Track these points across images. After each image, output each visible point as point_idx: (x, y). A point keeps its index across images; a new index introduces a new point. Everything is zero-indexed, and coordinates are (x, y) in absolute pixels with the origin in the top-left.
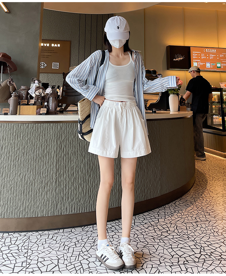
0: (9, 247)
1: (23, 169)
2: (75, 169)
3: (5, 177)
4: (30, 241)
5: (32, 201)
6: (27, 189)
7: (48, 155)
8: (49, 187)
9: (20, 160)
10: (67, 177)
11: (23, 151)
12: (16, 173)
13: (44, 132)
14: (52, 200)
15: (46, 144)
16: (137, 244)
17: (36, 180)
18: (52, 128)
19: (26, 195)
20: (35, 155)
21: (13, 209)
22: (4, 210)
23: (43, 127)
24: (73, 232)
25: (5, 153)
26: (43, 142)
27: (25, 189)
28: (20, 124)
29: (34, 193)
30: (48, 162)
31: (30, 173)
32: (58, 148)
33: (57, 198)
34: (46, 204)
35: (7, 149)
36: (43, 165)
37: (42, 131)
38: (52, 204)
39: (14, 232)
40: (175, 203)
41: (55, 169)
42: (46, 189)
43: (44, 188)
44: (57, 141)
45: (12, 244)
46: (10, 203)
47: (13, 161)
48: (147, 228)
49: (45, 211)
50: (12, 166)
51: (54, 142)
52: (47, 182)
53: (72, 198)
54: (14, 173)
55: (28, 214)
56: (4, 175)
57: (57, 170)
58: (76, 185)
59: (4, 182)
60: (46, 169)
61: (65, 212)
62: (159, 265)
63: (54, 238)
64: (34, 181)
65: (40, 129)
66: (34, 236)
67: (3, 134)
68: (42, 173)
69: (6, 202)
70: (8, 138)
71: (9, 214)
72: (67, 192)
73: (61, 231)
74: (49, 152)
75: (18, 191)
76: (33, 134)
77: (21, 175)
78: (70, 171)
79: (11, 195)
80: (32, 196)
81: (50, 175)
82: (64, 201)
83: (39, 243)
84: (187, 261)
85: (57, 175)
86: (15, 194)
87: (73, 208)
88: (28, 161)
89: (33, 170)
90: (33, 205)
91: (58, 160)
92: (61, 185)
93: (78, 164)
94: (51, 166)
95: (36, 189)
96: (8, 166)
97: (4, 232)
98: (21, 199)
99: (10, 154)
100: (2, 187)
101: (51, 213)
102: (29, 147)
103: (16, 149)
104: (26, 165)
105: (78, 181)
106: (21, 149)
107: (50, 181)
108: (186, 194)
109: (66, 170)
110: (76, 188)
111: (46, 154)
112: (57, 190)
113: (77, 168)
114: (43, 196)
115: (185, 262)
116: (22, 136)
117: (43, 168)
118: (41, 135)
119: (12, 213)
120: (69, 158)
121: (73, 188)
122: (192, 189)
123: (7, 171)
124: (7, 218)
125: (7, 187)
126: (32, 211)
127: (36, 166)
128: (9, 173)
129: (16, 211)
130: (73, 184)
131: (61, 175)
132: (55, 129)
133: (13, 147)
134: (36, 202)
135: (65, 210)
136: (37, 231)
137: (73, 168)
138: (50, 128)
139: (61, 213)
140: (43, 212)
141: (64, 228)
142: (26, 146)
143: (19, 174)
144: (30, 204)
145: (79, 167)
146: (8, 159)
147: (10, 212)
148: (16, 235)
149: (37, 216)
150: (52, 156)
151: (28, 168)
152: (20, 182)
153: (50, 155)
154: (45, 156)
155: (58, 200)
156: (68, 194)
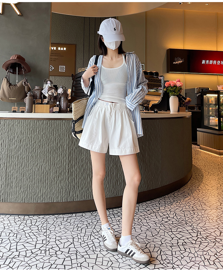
0: (30, 227)
1: (40, 160)
2: (84, 161)
3: (24, 167)
4: (48, 223)
5: (48, 188)
6: (43, 177)
7: (61, 147)
8: (62, 177)
9: (36, 152)
10: (78, 168)
11: (39, 144)
12: (34, 163)
13: (57, 127)
14: (65, 188)
15: (60, 138)
16: (141, 227)
17: (51, 170)
18: (65, 124)
19: (43, 183)
20: (50, 147)
21: (32, 195)
22: (24, 196)
23: (56, 124)
24: (84, 216)
25: (24, 145)
26: (57, 137)
27: (42, 178)
28: (36, 121)
29: (50, 181)
30: (61, 154)
31: (46, 163)
32: (70, 142)
33: (70, 187)
34: (60, 191)
35: (25, 142)
36: (57, 157)
37: (55, 127)
38: (65, 192)
39: (34, 215)
40: (174, 194)
41: (67, 161)
42: (60, 178)
43: (58, 178)
44: (69, 136)
45: (32, 225)
46: (30, 189)
47: (31, 153)
48: (149, 214)
49: (59, 198)
50: (30, 157)
51: (66, 136)
52: (61, 172)
53: (82, 187)
54: (32, 164)
55: (45, 200)
56: (23, 165)
57: (70, 162)
58: (85, 175)
59: (24, 171)
60: (59, 160)
61: (77, 199)
62: (160, 245)
63: (69, 221)
64: (49, 171)
65: (54, 125)
66: (51, 219)
67: (21, 129)
68: (57, 164)
69: (26, 189)
70: (25, 133)
71: (29, 199)
72: (78, 181)
73: (74, 215)
74: (62, 145)
75: (36, 179)
76: (47, 129)
77: (38, 166)
78: (80, 162)
79: (30, 182)
80: (48, 184)
81: (63, 166)
82: (76, 189)
83: (56, 224)
84: (185, 243)
85: (70, 166)
86: (33, 182)
87: (83, 196)
88: (44, 153)
89: (48, 161)
90: (49, 192)
91: (70, 152)
92: (72, 175)
93: (87, 156)
94: (64, 157)
95: (51, 178)
96: (27, 157)
97: (25, 215)
98: (39, 187)
99: (28, 146)
100: (22, 175)
101: (65, 199)
102: (44, 141)
103: (33, 142)
104: (42, 157)
105: (87, 172)
106: (37, 143)
107: (63, 171)
108: (184, 186)
109: (77, 162)
110: (85, 178)
111: (59, 146)
112: (70, 179)
113: (86, 160)
114: (57, 185)
115: (184, 244)
116: (37, 131)
117: (57, 159)
118: (55, 130)
119: (31, 198)
120: (80, 151)
121: (82, 178)
122: (189, 182)
123: (25, 161)
124: (27, 203)
125: (26, 176)
126: (48, 197)
127: (50, 157)
128: (28, 163)
129: (35, 197)
130: (82, 174)
131: (73, 166)
132: (67, 126)
133: (30, 141)
134: (52, 189)
135: (76, 197)
136: (53, 215)
137: (83, 160)
138: (62, 125)
139: (73, 200)
140: (58, 198)
141: (76, 213)
142: (42, 140)
143: (36, 164)
144: (47, 191)
145: (88, 159)
146: (26, 150)
147: (29, 198)
148: (36, 217)
149: (53, 202)
150: (65, 149)
151: (44, 160)
152: (37, 172)
153: (63, 148)
154: (58, 148)
155: (71, 188)
156: (79, 183)
